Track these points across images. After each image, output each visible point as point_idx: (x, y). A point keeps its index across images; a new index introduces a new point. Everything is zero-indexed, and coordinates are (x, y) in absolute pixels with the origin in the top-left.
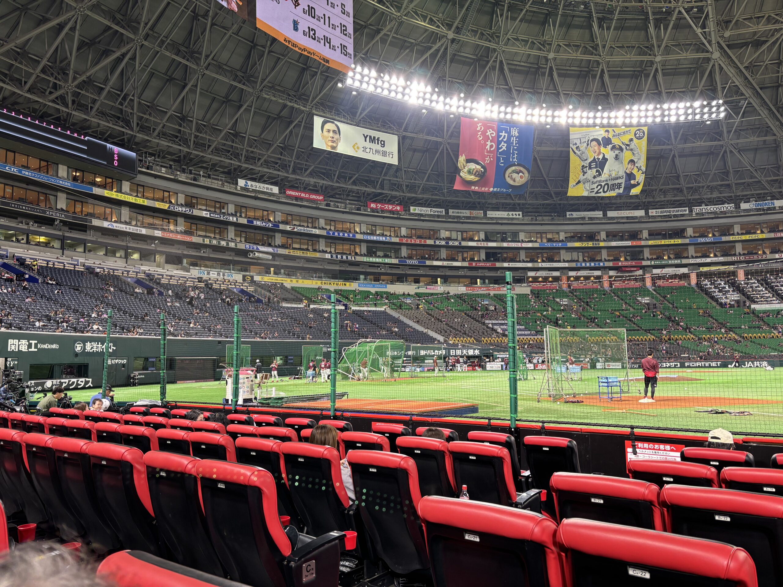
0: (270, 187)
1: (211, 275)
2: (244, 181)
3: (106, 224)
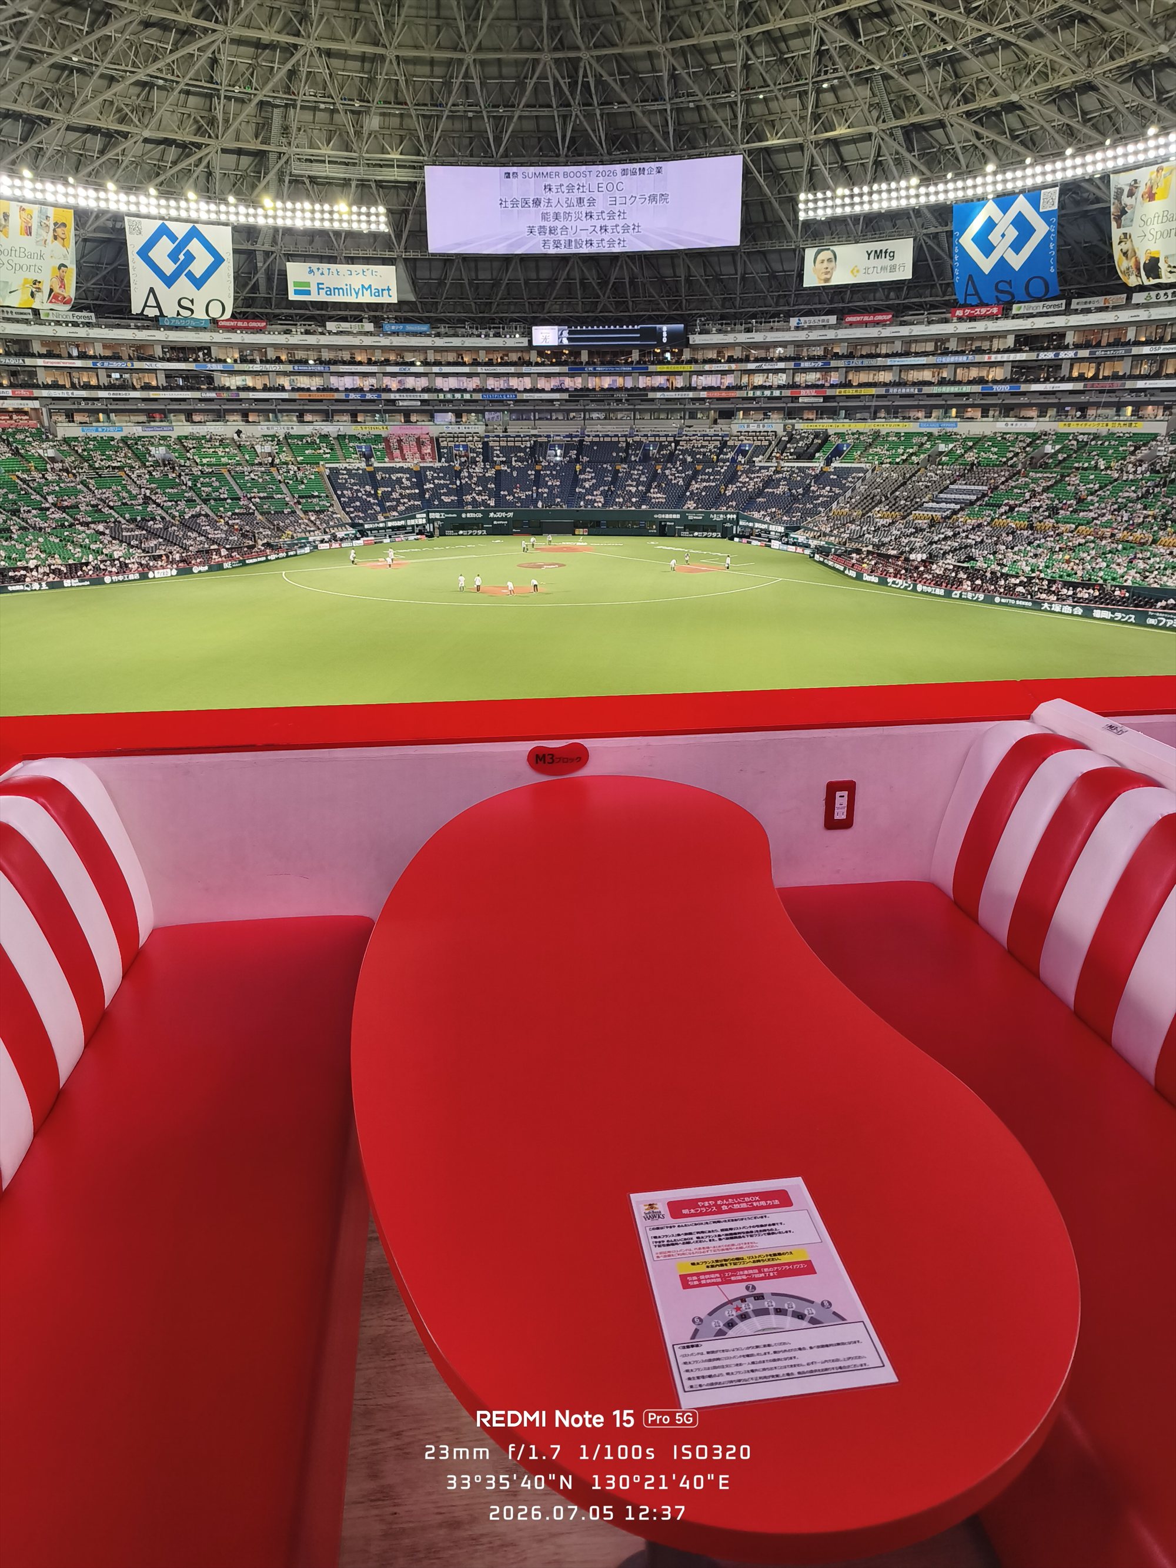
0: (826, 318)
1: (751, 427)
2: (796, 319)
3: (659, 395)
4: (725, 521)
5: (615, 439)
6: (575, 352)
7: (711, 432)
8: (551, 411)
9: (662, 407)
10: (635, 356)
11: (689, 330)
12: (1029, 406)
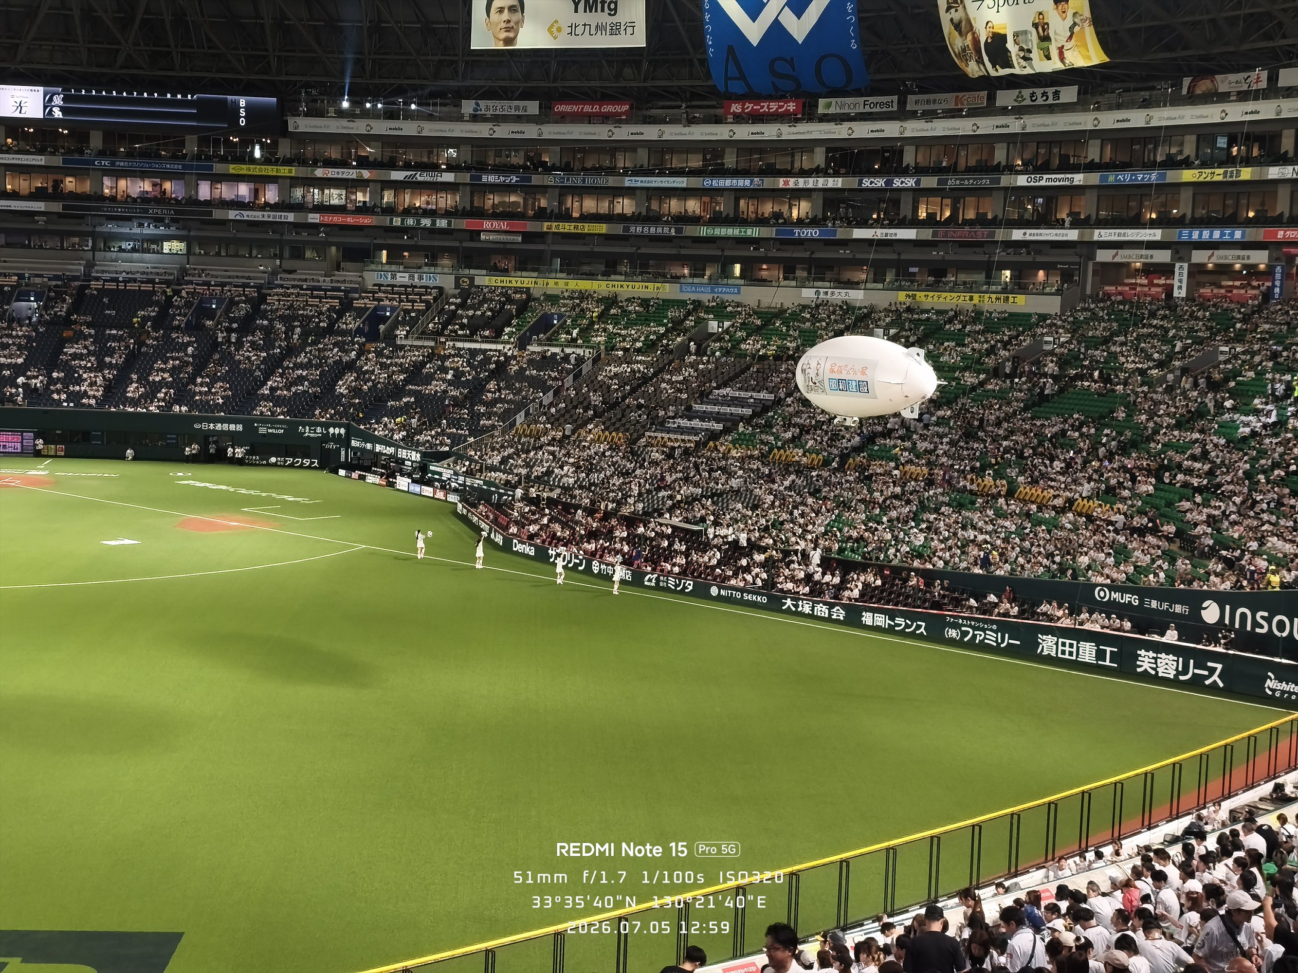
0: (521, 103)
1: (399, 279)
2: (472, 103)
3: (232, 215)
4: (326, 438)
5: (148, 287)
6: (80, 135)
7: (326, 282)
8: (29, 233)
9: (239, 235)
10: (191, 146)
11: (288, 107)
12: (856, 264)
